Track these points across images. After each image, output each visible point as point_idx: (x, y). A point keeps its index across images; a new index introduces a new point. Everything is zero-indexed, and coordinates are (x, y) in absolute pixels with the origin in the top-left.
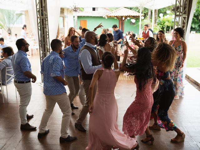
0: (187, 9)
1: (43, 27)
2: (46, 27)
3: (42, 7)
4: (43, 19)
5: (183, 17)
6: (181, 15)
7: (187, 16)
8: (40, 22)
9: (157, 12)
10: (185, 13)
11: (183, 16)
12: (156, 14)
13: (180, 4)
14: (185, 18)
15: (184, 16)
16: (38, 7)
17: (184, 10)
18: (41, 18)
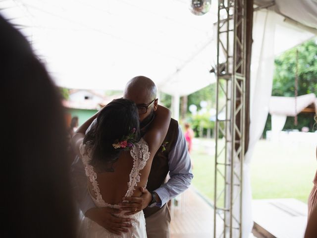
0: (243, 62)
5: (237, 79)
6: (230, 75)
7: (244, 79)
9: (186, 101)
10: (239, 71)
11: (236, 77)
13: (227, 52)
14: (240, 82)
15: (238, 76)
17: (237, 63)
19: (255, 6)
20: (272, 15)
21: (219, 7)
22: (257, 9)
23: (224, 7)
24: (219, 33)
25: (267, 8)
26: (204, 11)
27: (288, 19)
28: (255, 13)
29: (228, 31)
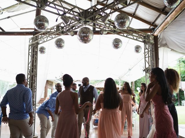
1: (32, 83)
2: (34, 83)
3: (33, 66)
4: (32, 76)
8: (29, 78)
9: (134, 84)
12: (133, 86)
13: (149, 64)
16: (30, 66)
18: (31, 73)
19: (159, 46)
20: (166, 49)
21: (145, 49)
22: (160, 47)
23: (147, 49)
24: (145, 58)
25: (164, 46)
26: (139, 52)
27: (172, 50)
28: (159, 49)
29: (149, 57)
